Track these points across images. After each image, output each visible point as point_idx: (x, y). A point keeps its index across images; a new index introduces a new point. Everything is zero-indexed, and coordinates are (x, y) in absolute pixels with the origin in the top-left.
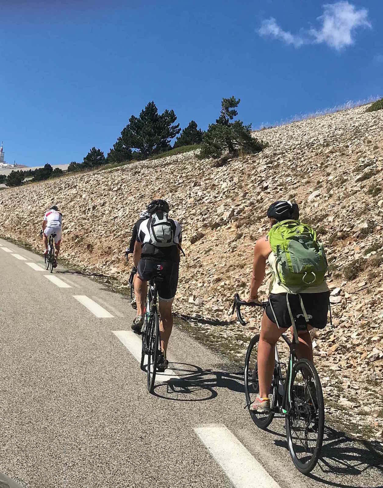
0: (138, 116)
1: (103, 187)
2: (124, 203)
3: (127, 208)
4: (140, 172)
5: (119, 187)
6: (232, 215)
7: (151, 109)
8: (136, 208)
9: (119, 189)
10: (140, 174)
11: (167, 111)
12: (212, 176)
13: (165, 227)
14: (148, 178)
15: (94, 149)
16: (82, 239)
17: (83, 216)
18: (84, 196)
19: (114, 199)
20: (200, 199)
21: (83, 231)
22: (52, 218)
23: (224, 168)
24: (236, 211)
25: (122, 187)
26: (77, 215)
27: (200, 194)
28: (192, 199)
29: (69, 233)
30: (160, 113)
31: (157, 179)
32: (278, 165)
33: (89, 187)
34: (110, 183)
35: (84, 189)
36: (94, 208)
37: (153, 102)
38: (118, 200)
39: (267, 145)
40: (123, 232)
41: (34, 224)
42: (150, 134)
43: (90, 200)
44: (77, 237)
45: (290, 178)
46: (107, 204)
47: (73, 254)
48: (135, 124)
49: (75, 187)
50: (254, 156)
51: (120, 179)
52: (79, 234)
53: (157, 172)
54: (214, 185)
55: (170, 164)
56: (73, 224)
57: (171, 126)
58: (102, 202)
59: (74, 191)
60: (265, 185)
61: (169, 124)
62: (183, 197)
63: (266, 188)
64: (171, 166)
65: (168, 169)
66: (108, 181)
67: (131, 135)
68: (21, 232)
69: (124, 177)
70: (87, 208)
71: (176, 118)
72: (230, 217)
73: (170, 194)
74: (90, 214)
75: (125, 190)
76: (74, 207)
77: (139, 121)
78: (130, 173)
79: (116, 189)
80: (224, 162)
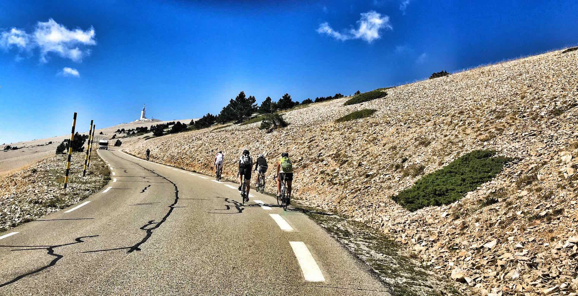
0: (234, 99)
1: (216, 141)
2: (227, 149)
3: (228, 151)
4: (234, 133)
5: (224, 140)
6: (267, 155)
7: (242, 95)
8: (232, 152)
9: (224, 142)
10: (235, 134)
11: (250, 97)
12: (264, 138)
13: (247, 158)
14: (238, 136)
15: (209, 114)
16: (208, 165)
17: (208, 155)
18: (206, 145)
19: (222, 147)
20: (258, 148)
21: (208, 162)
22: (219, 157)
23: (270, 134)
24: (269, 153)
25: (226, 141)
26: (204, 154)
27: (258, 146)
28: (255, 148)
29: (201, 163)
30: (247, 97)
31: (242, 137)
32: (289, 135)
33: (209, 140)
34: (219, 138)
35: (206, 141)
36: (212, 151)
37: (243, 92)
38: (224, 147)
39: (290, 124)
40: (226, 162)
41: (181, 159)
42: (241, 110)
43: (210, 147)
44: (205, 164)
45: (290, 141)
46: (218, 149)
47: (204, 171)
48: (233, 104)
49: (201, 139)
50: (283, 129)
51: (224, 136)
52: (206, 163)
53: (242, 134)
54: (264, 142)
55: (249, 129)
56: (202, 158)
57: (253, 105)
58: (216, 148)
59: (201, 142)
60: (281, 143)
61: (251, 103)
62: (251, 147)
63: (281, 144)
64: (250, 130)
65: (247, 133)
66: (219, 137)
67: (231, 110)
68: (175, 163)
69: (226, 135)
70: (209, 151)
71: (255, 101)
72: (267, 156)
73: (247, 145)
74: (210, 154)
75: (227, 142)
76: (202, 150)
77: (235, 102)
78: (230, 133)
79: (222, 142)
80: (271, 131)
